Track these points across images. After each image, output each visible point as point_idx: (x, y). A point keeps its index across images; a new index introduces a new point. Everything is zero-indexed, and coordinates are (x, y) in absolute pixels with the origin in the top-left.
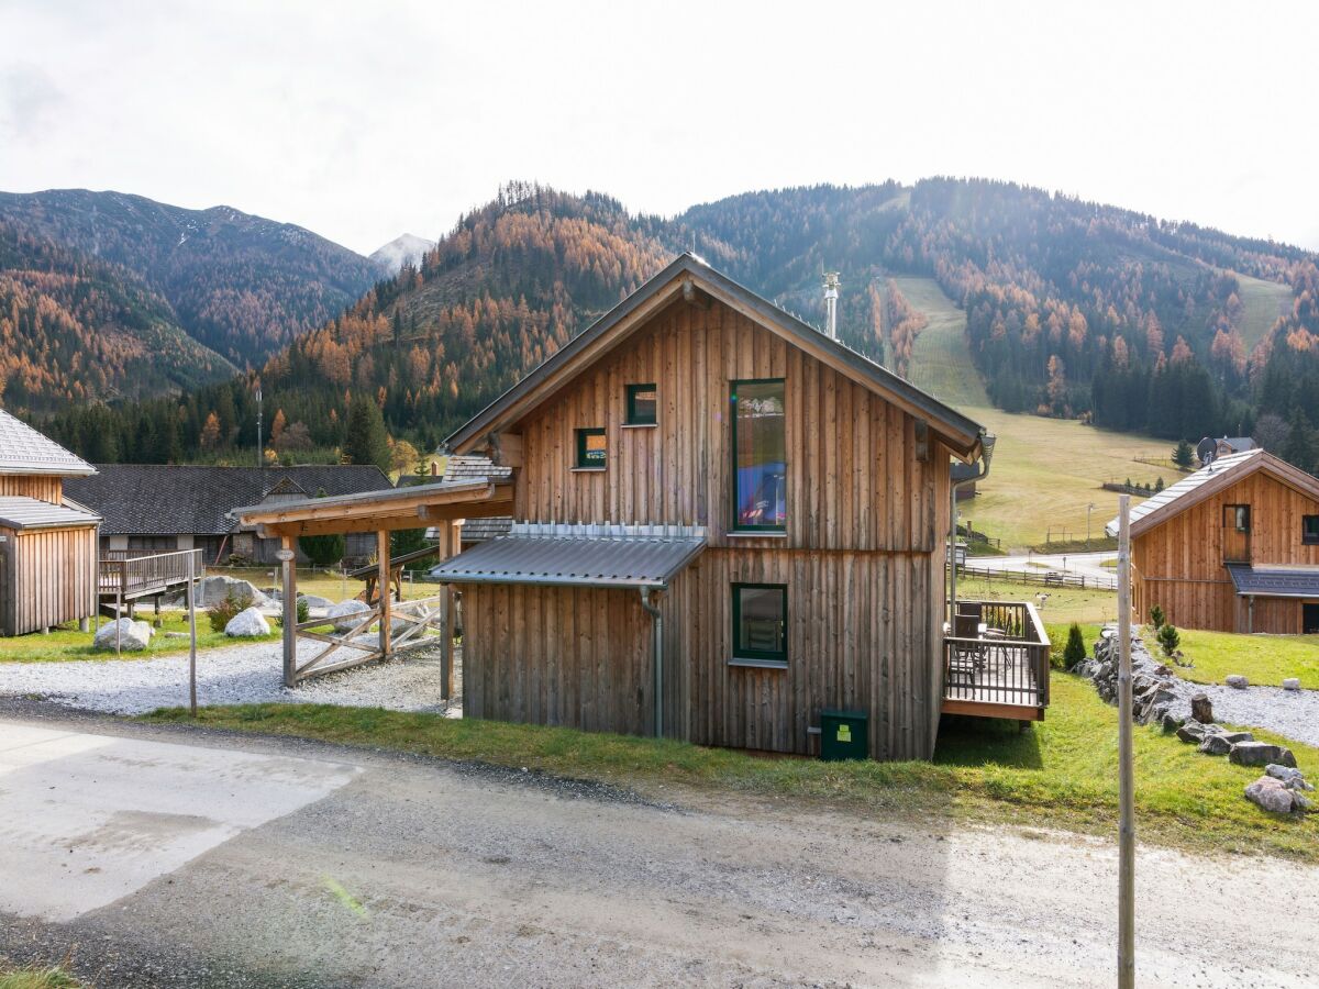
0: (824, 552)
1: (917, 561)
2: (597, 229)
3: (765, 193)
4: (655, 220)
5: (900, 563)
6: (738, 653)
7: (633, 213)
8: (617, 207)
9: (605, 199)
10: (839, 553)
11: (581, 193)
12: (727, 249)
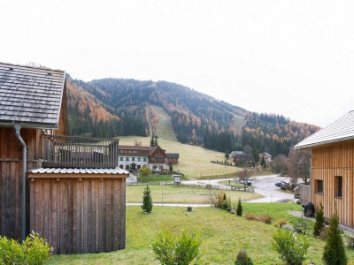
12: (104, 93)
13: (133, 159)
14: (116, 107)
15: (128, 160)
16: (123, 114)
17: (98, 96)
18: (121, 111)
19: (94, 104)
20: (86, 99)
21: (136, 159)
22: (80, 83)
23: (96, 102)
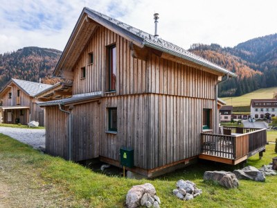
0: (124, 96)
1: (145, 96)
2: (213, 52)
3: (260, 38)
4: (228, 48)
5: (141, 97)
6: (110, 129)
7: (223, 47)
8: (219, 46)
9: (216, 45)
10: (127, 96)
11: (210, 44)
12: (248, 53)
13: (267, 110)
14: (260, 63)
15: (262, 110)
16: (266, 68)
17: (243, 56)
18: (265, 65)
19: (239, 64)
20: (232, 62)
21: (270, 109)
22: (228, 50)
23: (240, 62)
